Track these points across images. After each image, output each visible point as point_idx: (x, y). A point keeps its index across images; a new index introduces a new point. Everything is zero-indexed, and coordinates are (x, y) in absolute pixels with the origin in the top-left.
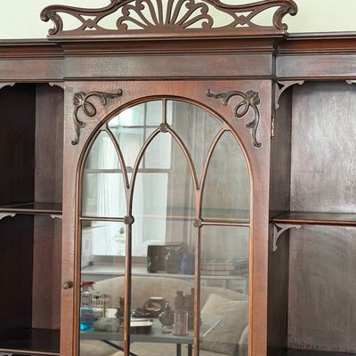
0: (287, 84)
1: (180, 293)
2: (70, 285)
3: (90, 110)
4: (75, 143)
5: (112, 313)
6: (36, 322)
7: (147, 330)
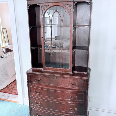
0: (76, 3)
1: (60, 42)
2: (43, 37)
3: (44, 8)
4: (42, 14)
5: (50, 46)
6: (38, 44)
7: (55, 48)
